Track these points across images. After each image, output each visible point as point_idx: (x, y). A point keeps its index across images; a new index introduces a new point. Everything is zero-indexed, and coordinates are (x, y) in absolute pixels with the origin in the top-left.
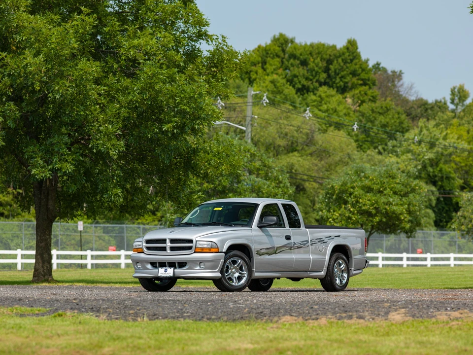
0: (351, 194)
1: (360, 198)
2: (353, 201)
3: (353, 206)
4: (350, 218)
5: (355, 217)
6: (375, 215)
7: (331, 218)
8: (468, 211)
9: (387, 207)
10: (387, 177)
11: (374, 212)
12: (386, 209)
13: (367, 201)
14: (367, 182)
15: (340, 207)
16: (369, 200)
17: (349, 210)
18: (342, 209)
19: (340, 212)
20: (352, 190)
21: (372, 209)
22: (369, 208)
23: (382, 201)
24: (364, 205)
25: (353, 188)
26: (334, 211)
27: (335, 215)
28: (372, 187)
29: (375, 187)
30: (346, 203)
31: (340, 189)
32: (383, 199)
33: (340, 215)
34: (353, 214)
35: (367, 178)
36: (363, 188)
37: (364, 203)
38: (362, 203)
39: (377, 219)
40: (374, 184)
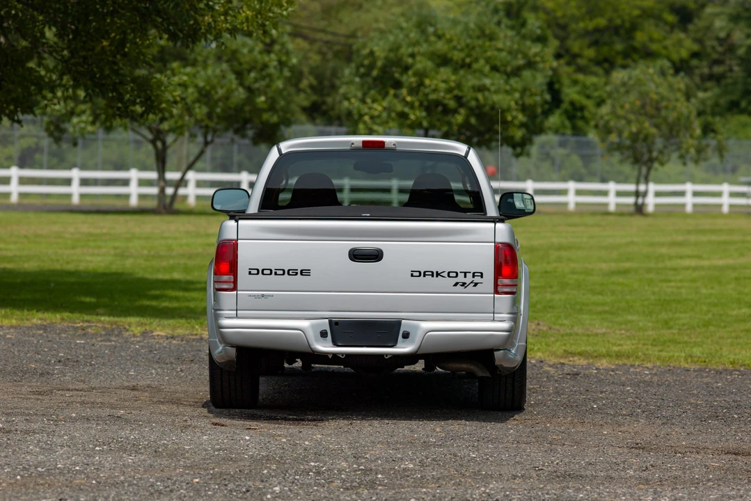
0: (406, 68)
1: (427, 77)
2: (412, 83)
3: (413, 91)
4: (403, 116)
5: (414, 114)
6: (455, 111)
7: (366, 114)
8: (622, 107)
9: (480, 96)
10: (478, 37)
11: (452, 104)
12: (477, 100)
13: (440, 82)
14: (441, 46)
15: (387, 94)
16: (444, 81)
17: (404, 100)
18: (390, 98)
19: (385, 104)
20: (410, 60)
21: (450, 99)
22: (444, 98)
23: (470, 84)
24: (435, 90)
25: (413, 56)
26: (374, 101)
27: (376, 110)
28: (449, 56)
29: (457, 56)
30: (398, 85)
31: (386, 58)
32: (472, 81)
33: (385, 109)
34: (411, 106)
35: (439, 37)
36: (433, 56)
37: (433, 87)
38: (430, 86)
39: (459, 119)
40: (454, 48)
